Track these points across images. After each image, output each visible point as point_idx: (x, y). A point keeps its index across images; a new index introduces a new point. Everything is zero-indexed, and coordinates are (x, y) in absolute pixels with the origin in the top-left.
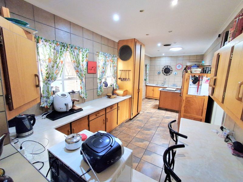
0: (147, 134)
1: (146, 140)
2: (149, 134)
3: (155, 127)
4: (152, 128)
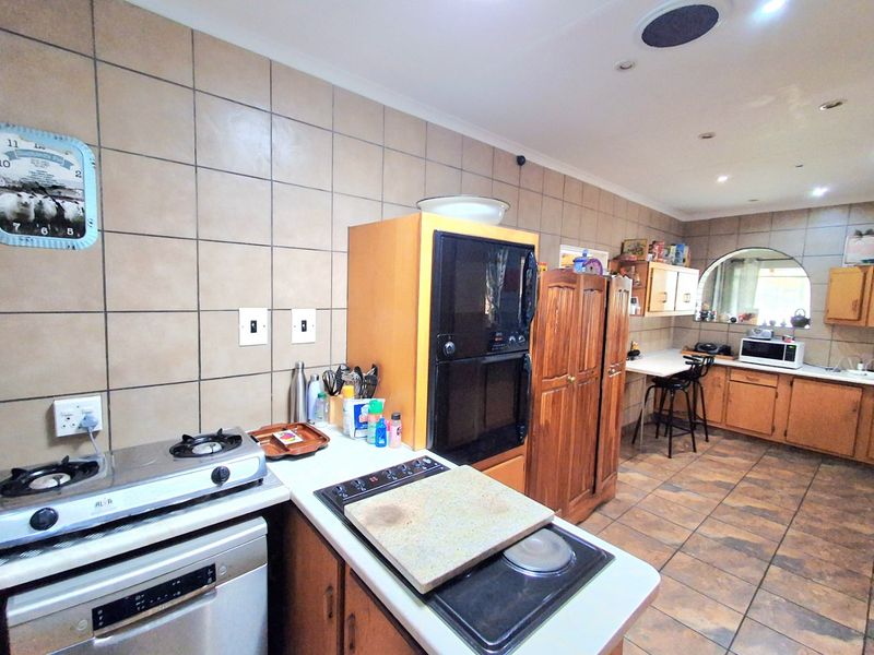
0: (739, 526)
1: (735, 510)
2: (729, 526)
3: (696, 548)
4: (714, 549)
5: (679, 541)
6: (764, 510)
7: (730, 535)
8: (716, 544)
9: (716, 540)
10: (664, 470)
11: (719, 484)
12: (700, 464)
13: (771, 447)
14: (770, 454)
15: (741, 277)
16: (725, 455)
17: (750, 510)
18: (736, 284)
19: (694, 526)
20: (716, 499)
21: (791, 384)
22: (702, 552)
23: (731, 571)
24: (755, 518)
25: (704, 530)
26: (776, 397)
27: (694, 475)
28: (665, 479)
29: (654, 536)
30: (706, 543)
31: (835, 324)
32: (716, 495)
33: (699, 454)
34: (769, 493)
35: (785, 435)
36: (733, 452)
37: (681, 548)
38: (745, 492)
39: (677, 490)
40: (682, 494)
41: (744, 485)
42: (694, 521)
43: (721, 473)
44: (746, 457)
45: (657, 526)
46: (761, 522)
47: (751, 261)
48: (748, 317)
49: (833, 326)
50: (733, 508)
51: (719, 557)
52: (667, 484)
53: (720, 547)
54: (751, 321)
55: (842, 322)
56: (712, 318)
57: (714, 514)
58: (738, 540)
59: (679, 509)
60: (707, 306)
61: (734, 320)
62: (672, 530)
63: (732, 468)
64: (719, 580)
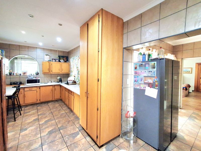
0: (48, 127)
1: (44, 124)
2: (46, 129)
3: (45, 141)
4: (48, 138)
5: (40, 143)
6: (48, 120)
7: (48, 131)
8: (48, 136)
9: (47, 135)
10: (17, 126)
11: (34, 120)
12: (25, 118)
13: (37, 105)
14: (38, 106)
15: (17, 63)
16: (29, 112)
17: (46, 122)
18: (15, 64)
19: (39, 136)
20: (37, 125)
21: (40, 88)
22: (47, 141)
23: (56, 139)
24: (49, 123)
25: (42, 135)
26: (37, 92)
27: (27, 122)
28: (20, 129)
29: (33, 149)
30: (46, 138)
31: (45, 74)
32: (36, 123)
33: (22, 115)
34: (46, 115)
35: (40, 100)
36: (30, 110)
37: (42, 145)
38: (41, 118)
39: (26, 129)
40: (28, 129)
41: (40, 117)
42: (38, 135)
43: (33, 117)
44: (34, 110)
45: (31, 144)
46: (50, 123)
47: (19, 58)
48: (24, 73)
49: (44, 74)
50: (43, 124)
51: (51, 139)
52: (22, 130)
53: (49, 136)
54: (26, 74)
55: (46, 73)
56: (14, 74)
57: (40, 129)
58: (51, 131)
59: (32, 134)
60: (11, 71)
61: (20, 74)
62: (36, 142)
63: (34, 114)
64: (56, 144)
